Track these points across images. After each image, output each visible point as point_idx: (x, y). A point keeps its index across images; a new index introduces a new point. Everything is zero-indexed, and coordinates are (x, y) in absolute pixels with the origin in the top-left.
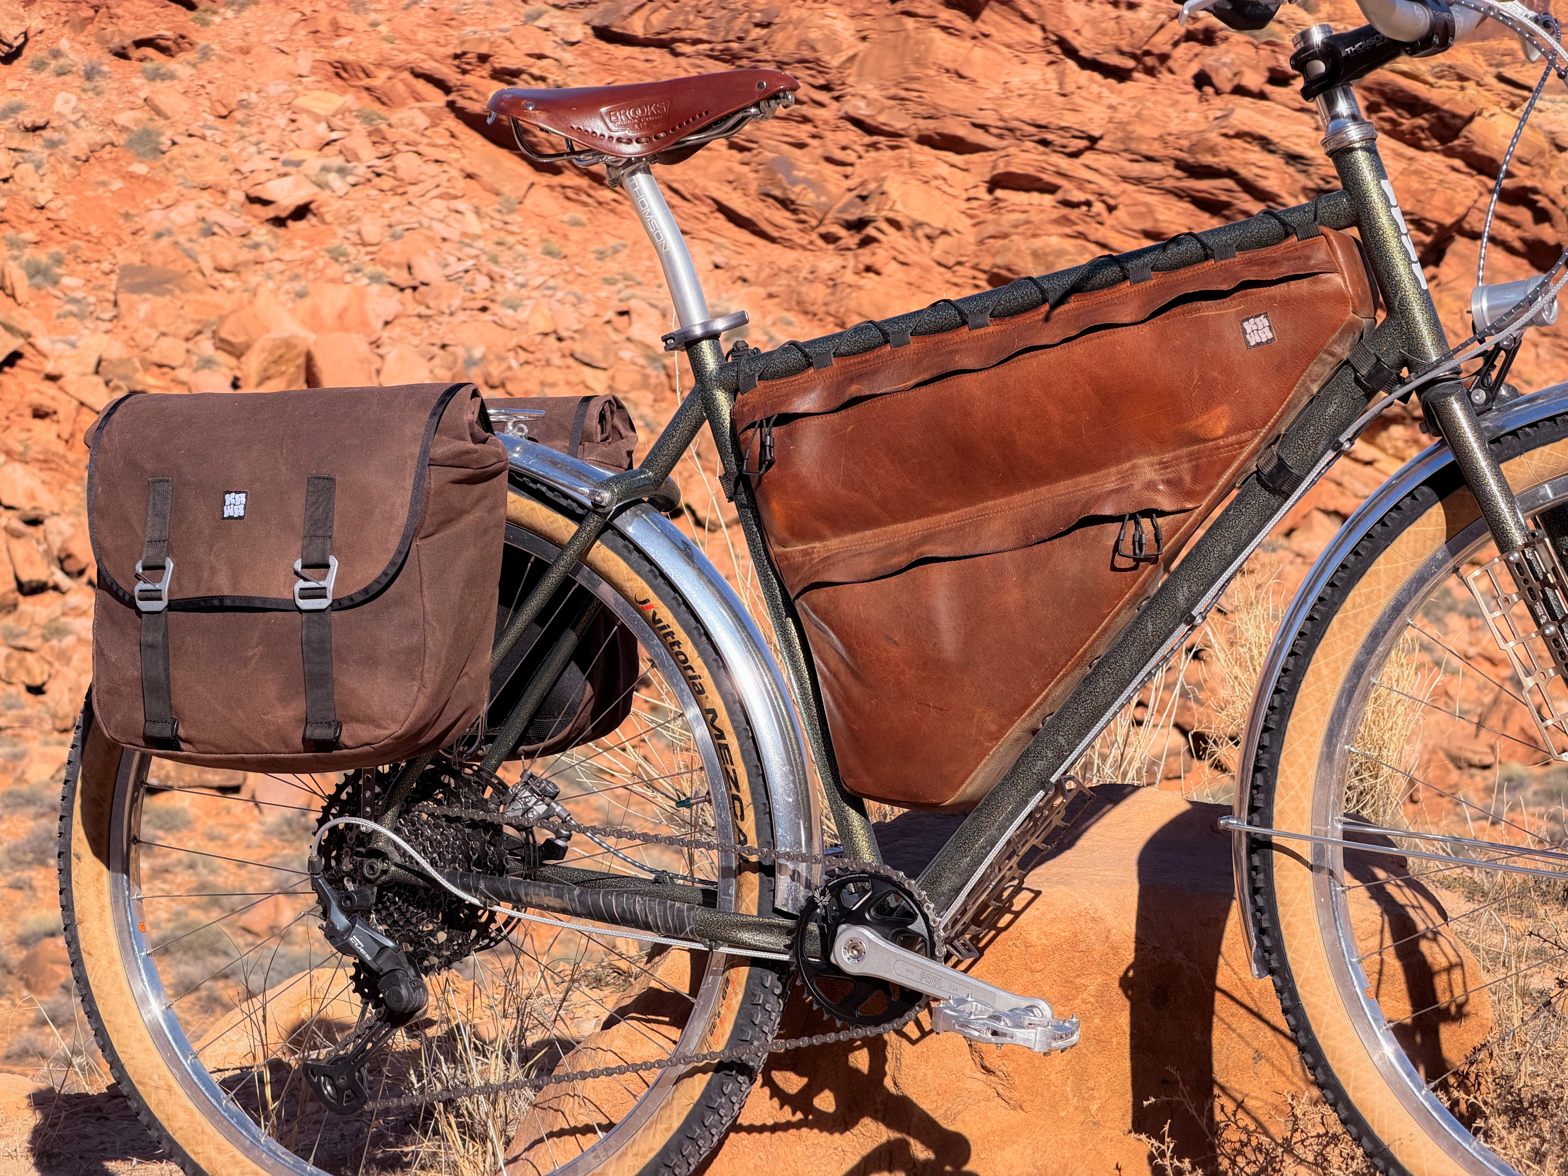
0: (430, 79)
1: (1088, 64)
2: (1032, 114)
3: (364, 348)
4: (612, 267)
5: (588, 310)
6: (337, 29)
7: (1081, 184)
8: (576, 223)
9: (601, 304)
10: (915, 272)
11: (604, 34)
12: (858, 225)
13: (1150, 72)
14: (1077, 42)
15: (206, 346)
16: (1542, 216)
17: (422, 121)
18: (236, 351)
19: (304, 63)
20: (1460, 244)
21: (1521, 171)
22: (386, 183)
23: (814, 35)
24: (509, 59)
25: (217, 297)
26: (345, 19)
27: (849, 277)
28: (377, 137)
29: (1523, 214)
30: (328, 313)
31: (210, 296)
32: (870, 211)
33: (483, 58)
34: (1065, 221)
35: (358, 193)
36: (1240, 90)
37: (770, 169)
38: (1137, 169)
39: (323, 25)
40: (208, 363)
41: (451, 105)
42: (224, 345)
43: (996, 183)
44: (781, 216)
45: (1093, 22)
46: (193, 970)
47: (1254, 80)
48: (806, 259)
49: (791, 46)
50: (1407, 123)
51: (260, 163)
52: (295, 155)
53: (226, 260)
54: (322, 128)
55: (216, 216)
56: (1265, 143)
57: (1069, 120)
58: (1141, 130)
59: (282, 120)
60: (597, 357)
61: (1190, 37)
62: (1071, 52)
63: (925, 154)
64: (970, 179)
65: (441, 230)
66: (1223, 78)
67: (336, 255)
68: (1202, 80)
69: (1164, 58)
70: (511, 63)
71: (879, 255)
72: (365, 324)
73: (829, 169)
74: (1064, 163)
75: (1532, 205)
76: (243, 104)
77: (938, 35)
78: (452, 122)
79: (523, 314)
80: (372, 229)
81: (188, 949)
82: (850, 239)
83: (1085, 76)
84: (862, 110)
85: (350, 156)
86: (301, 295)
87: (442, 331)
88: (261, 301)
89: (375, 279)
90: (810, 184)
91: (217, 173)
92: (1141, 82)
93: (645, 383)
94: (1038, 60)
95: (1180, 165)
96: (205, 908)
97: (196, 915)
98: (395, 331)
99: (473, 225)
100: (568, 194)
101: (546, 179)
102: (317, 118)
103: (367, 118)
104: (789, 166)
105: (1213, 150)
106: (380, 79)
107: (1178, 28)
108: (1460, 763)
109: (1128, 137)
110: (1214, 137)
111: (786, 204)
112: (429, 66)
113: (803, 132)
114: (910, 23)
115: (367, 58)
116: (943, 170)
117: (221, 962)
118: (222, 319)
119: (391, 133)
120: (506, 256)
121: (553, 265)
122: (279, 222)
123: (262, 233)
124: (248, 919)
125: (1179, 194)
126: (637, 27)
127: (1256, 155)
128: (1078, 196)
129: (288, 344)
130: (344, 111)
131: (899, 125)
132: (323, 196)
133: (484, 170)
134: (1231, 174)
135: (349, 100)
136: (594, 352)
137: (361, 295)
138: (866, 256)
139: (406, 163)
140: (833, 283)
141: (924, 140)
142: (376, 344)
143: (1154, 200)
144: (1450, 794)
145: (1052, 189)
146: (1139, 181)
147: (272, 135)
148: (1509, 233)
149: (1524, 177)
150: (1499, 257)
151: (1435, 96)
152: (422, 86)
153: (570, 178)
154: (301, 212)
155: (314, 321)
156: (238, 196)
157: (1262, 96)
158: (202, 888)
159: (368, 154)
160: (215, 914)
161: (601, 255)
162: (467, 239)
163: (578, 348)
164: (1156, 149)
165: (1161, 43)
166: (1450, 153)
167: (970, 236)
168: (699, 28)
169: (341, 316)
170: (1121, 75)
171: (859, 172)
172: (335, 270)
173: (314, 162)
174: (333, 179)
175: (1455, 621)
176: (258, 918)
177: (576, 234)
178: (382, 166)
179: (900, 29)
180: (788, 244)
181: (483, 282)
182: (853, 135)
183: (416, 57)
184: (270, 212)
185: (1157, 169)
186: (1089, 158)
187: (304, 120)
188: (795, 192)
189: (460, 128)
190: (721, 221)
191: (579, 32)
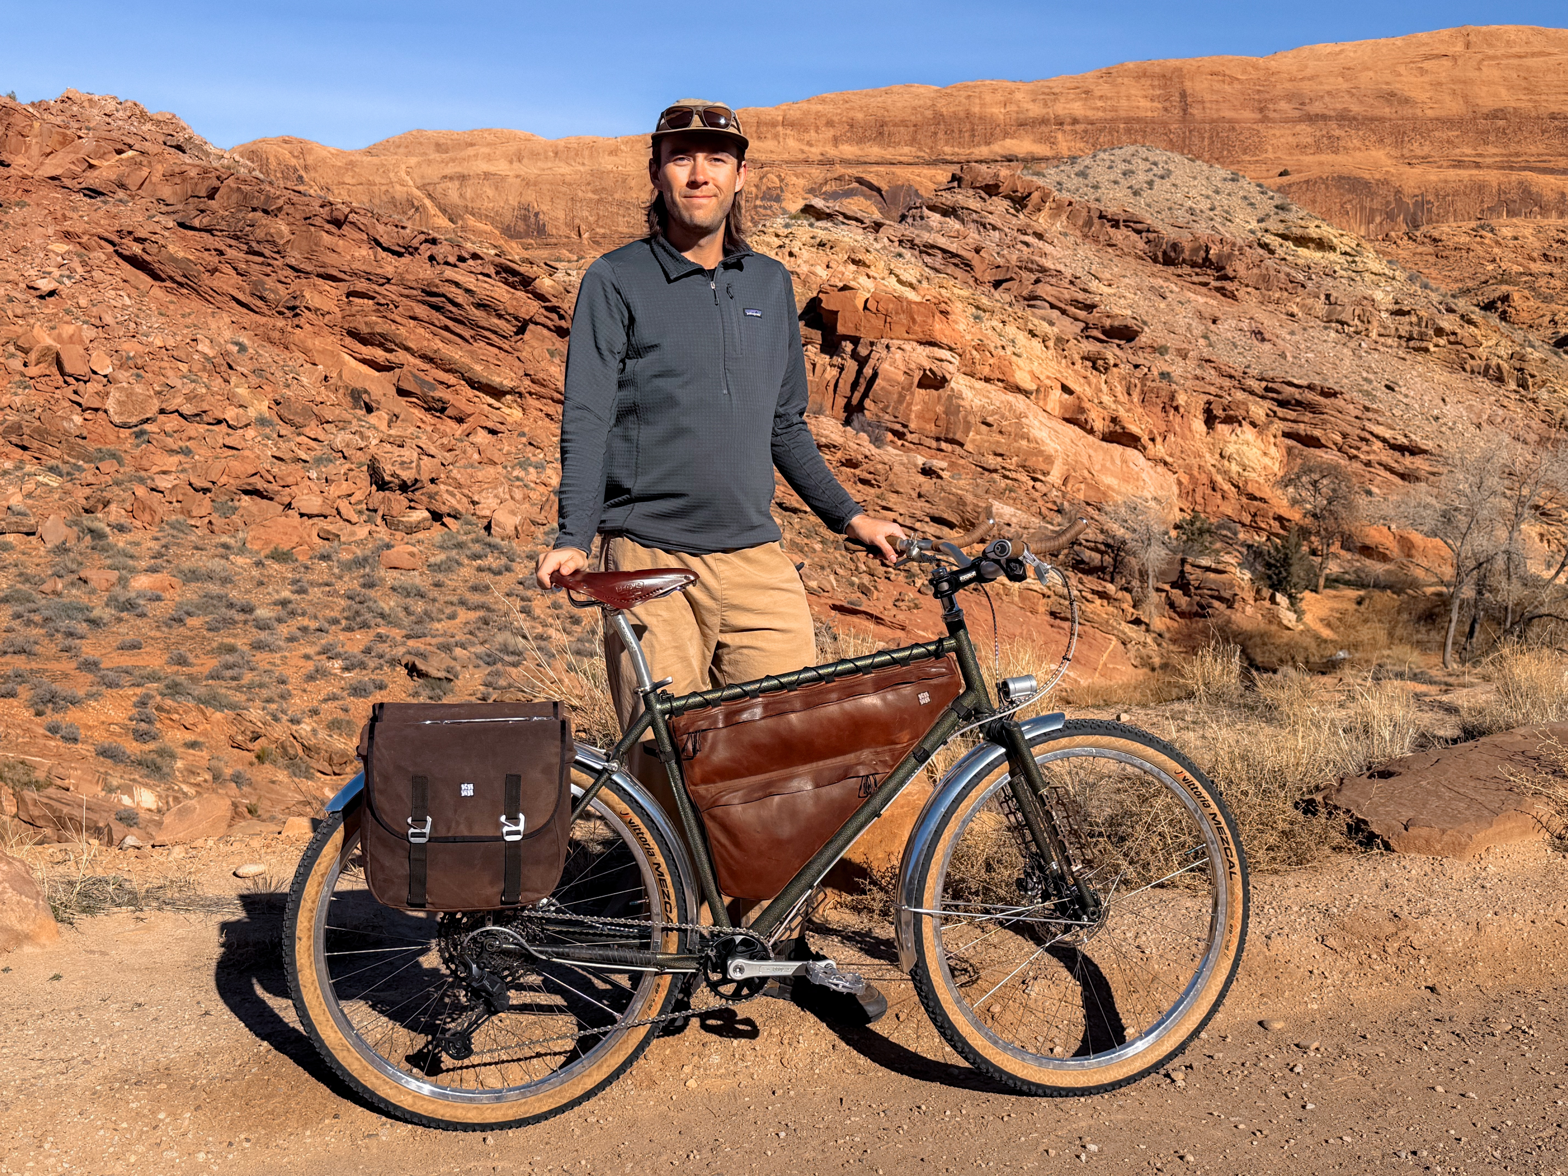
0: (106, 240)
1: (385, 249)
2: (363, 268)
3: (82, 351)
4: (189, 321)
5: (179, 338)
6: (65, 218)
7: (384, 296)
8: (172, 302)
9: (184, 336)
10: (316, 329)
11: (182, 225)
12: (293, 308)
13: (411, 254)
14: (381, 240)
15: (11, 348)
16: (561, 317)
17: (103, 257)
18: (26, 351)
19: (50, 231)
20: (531, 327)
21: (554, 300)
22: (89, 283)
23: (272, 231)
24: (141, 233)
25: (16, 328)
26: (69, 214)
27: (289, 329)
28: (84, 264)
29: (554, 316)
30: (65, 336)
31: (12, 327)
32: (298, 303)
33: (130, 233)
34: (378, 311)
35: (76, 286)
36: (447, 263)
37: (255, 284)
38: (406, 292)
39: (59, 216)
40: (12, 355)
41: (116, 251)
42: (19, 348)
43: (349, 295)
44: (260, 303)
45: (388, 233)
46: (20, 609)
47: (452, 259)
48: (271, 322)
49: (263, 235)
50: (511, 279)
51: (33, 272)
52: (48, 269)
53: (19, 312)
54: (59, 259)
55: (13, 294)
56: (457, 285)
57: (379, 271)
58: (408, 276)
59: (42, 255)
60: (184, 358)
61: (426, 241)
62: (379, 244)
63: (320, 281)
64: (339, 292)
65: (113, 302)
66: (440, 258)
67: (68, 312)
68: (432, 258)
69: (416, 249)
70: (143, 236)
71: (302, 321)
72: (82, 341)
73: (279, 285)
74: (377, 288)
75: (558, 313)
76: (24, 247)
77: (324, 234)
78: (116, 258)
79: (151, 339)
80: (83, 302)
81: (17, 600)
82: (289, 314)
83: (384, 254)
84: (293, 262)
85: (72, 271)
86: (53, 328)
87: (115, 345)
88: (35, 331)
89: (84, 322)
90: (272, 291)
91: (13, 276)
92: (407, 259)
93: (204, 369)
94: (365, 246)
95: (423, 291)
96: (23, 583)
97: (19, 586)
98: (95, 344)
99: (128, 301)
100: (168, 290)
101: (158, 283)
102: (57, 254)
103: (79, 255)
104: (263, 283)
105: (437, 286)
106: (85, 239)
107: (422, 237)
108: (534, 523)
109: (403, 279)
110: (437, 281)
111: (262, 298)
112: (106, 235)
113: (268, 270)
114: (312, 229)
115: (79, 230)
116: (328, 288)
117: (32, 606)
118: (19, 337)
119: (90, 262)
120: (142, 315)
121: (163, 320)
122: (42, 297)
123: (34, 302)
124: (42, 588)
125: (424, 302)
126: (196, 223)
127: (453, 289)
128: (383, 301)
129: (48, 348)
130: (68, 252)
131: (309, 269)
132: (61, 287)
133: (131, 279)
134: (444, 296)
135: (71, 247)
136: (182, 355)
137: (80, 329)
138: (296, 321)
139: (97, 274)
140: (282, 331)
141: (319, 276)
142: (87, 349)
143: (413, 304)
144: (532, 535)
145: (373, 298)
146: (407, 296)
147: (37, 261)
148: (549, 323)
149: (555, 302)
150: (545, 332)
151: (522, 269)
152: (103, 243)
153: (168, 284)
154: (52, 293)
155: (59, 339)
156: (23, 286)
157: (455, 266)
158: (21, 574)
159: (80, 270)
160: (28, 585)
161: (183, 316)
162: (125, 307)
163: (175, 354)
164: (414, 284)
165: (415, 243)
166: (527, 292)
167: (339, 315)
168: (223, 225)
169: (71, 337)
170: (400, 255)
171: (293, 287)
172: (67, 318)
173: (56, 273)
174: (65, 280)
175: (532, 470)
176: (47, 587)
177: (172, 307)
178: (87, 275)
179: (309, 231)
180: (263, 314)
181: (133, 325)
182: (289, 272)
183: (100, 230)
184: (38, 293)
185: (415, 292)
186: (387, 286)
187: (51, 255)
188: (266, 294)
189: (120, 261)
190: (234, 304)
191: (171, 224)
